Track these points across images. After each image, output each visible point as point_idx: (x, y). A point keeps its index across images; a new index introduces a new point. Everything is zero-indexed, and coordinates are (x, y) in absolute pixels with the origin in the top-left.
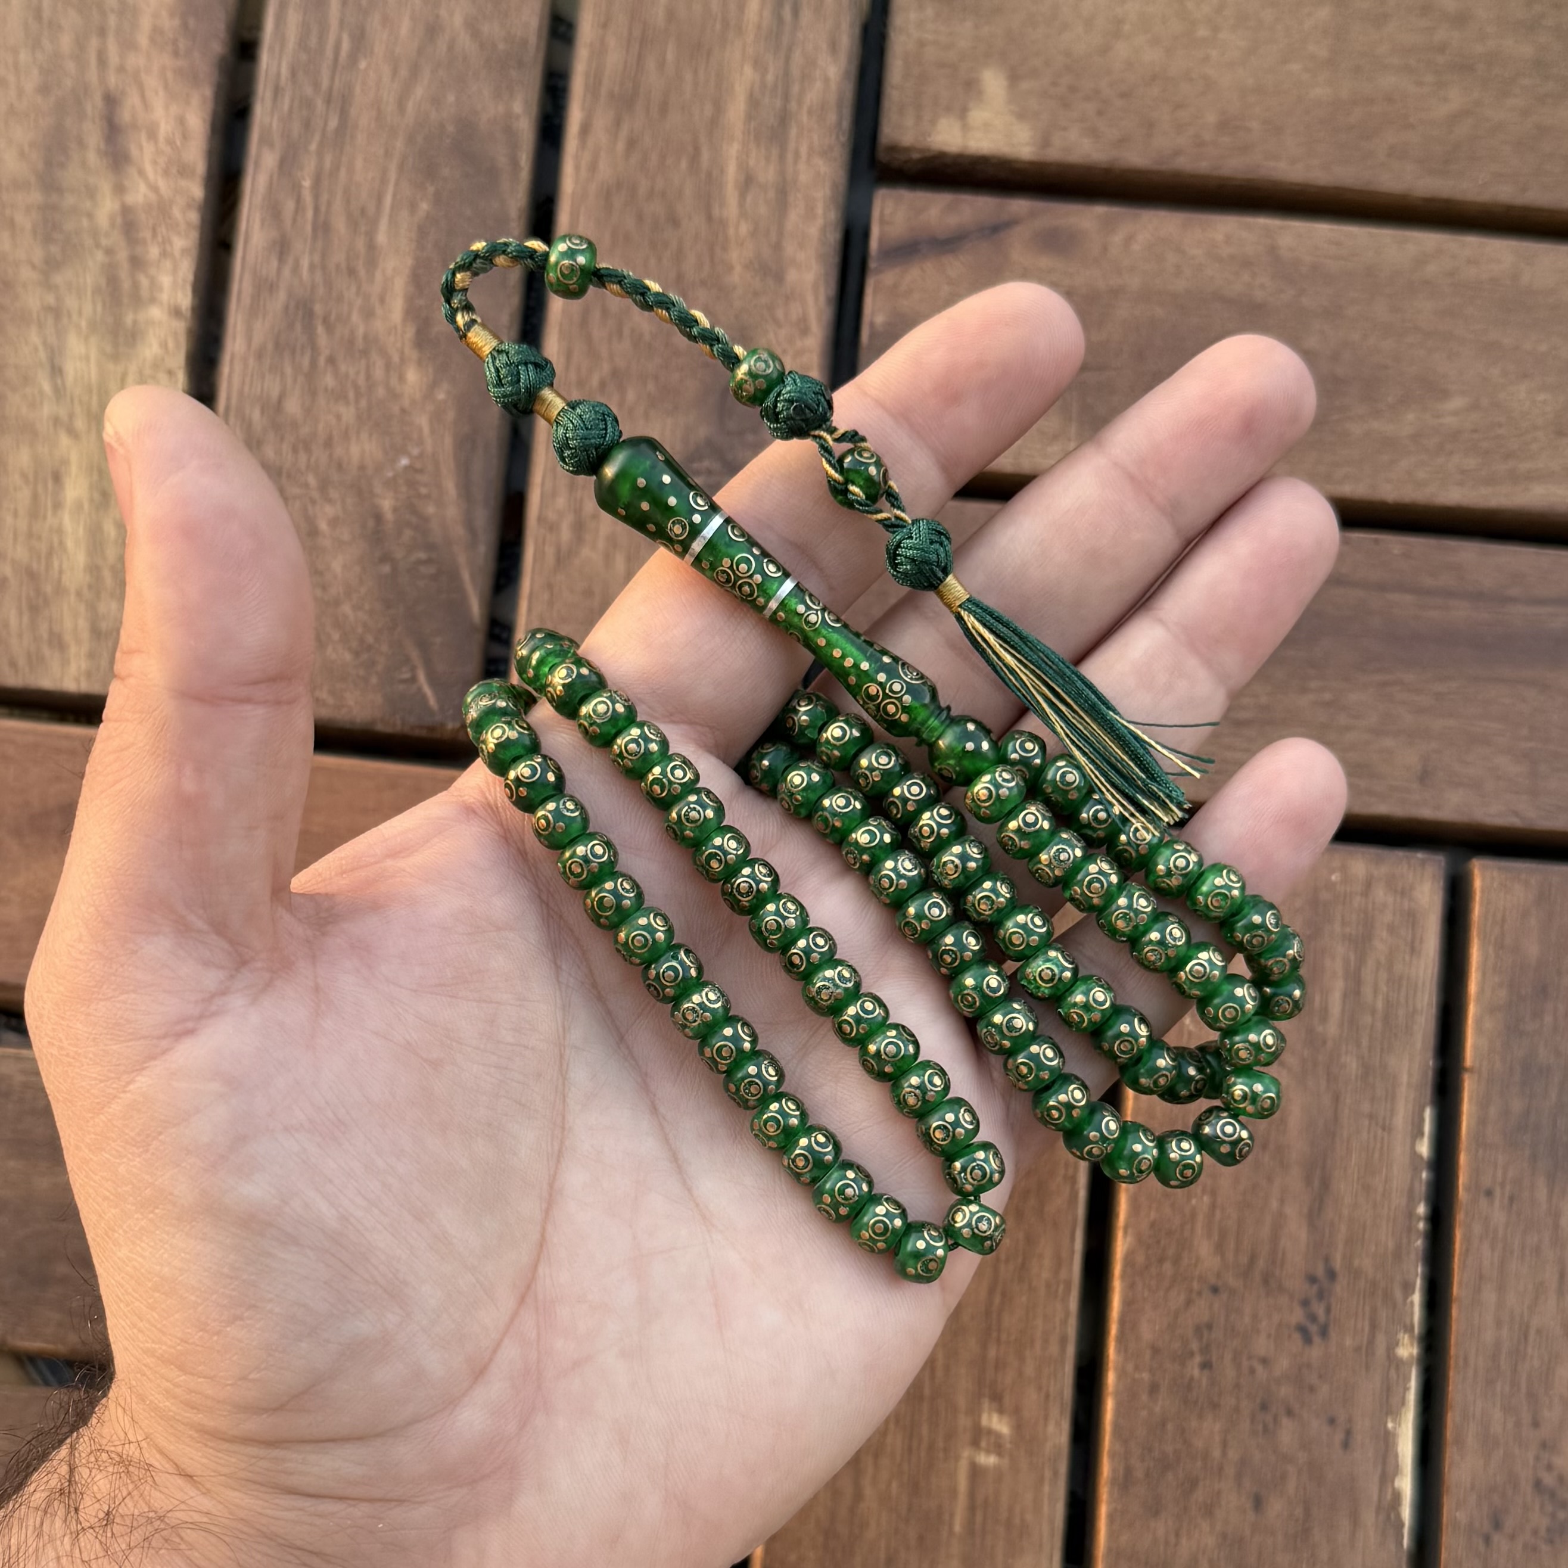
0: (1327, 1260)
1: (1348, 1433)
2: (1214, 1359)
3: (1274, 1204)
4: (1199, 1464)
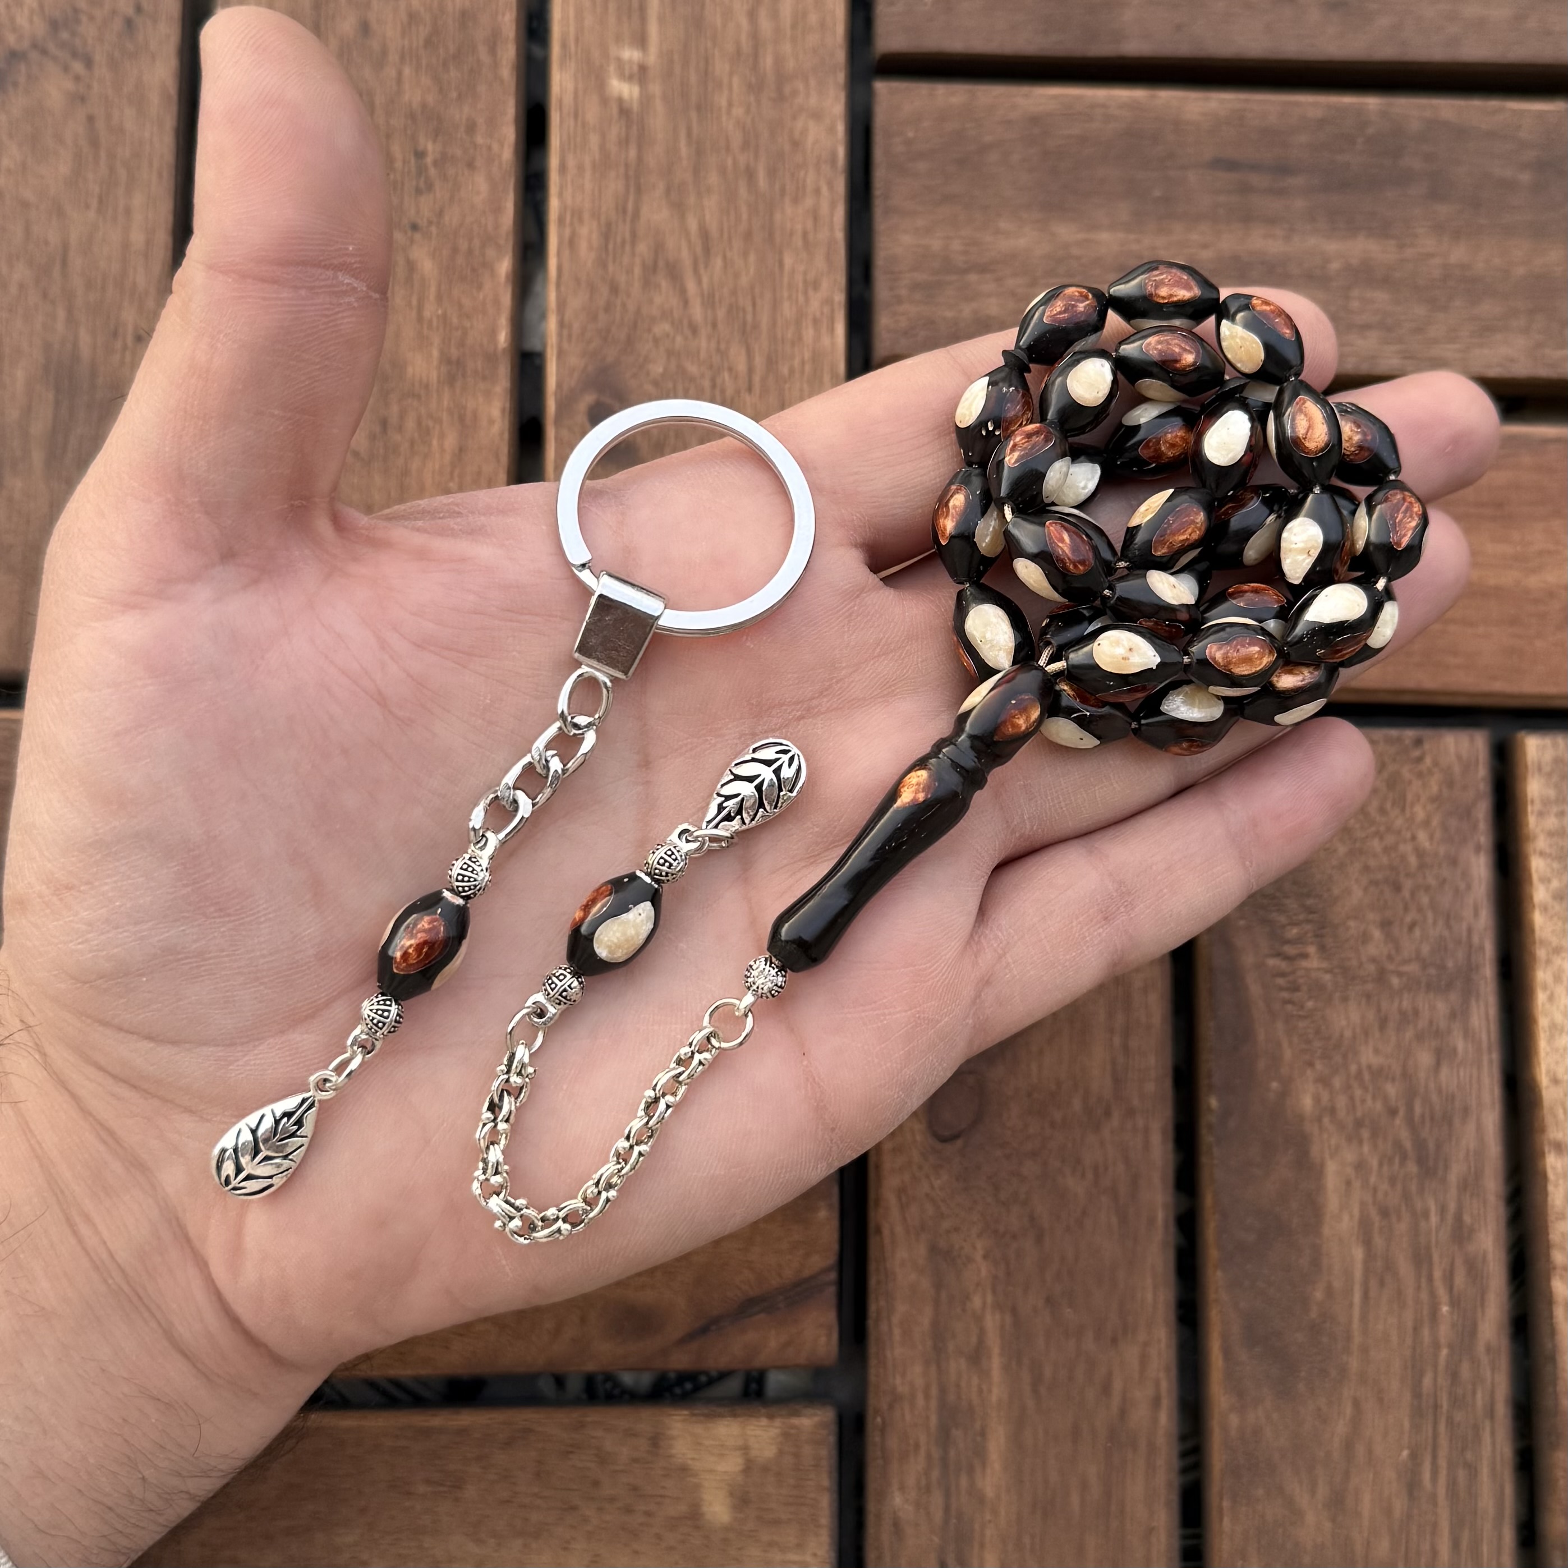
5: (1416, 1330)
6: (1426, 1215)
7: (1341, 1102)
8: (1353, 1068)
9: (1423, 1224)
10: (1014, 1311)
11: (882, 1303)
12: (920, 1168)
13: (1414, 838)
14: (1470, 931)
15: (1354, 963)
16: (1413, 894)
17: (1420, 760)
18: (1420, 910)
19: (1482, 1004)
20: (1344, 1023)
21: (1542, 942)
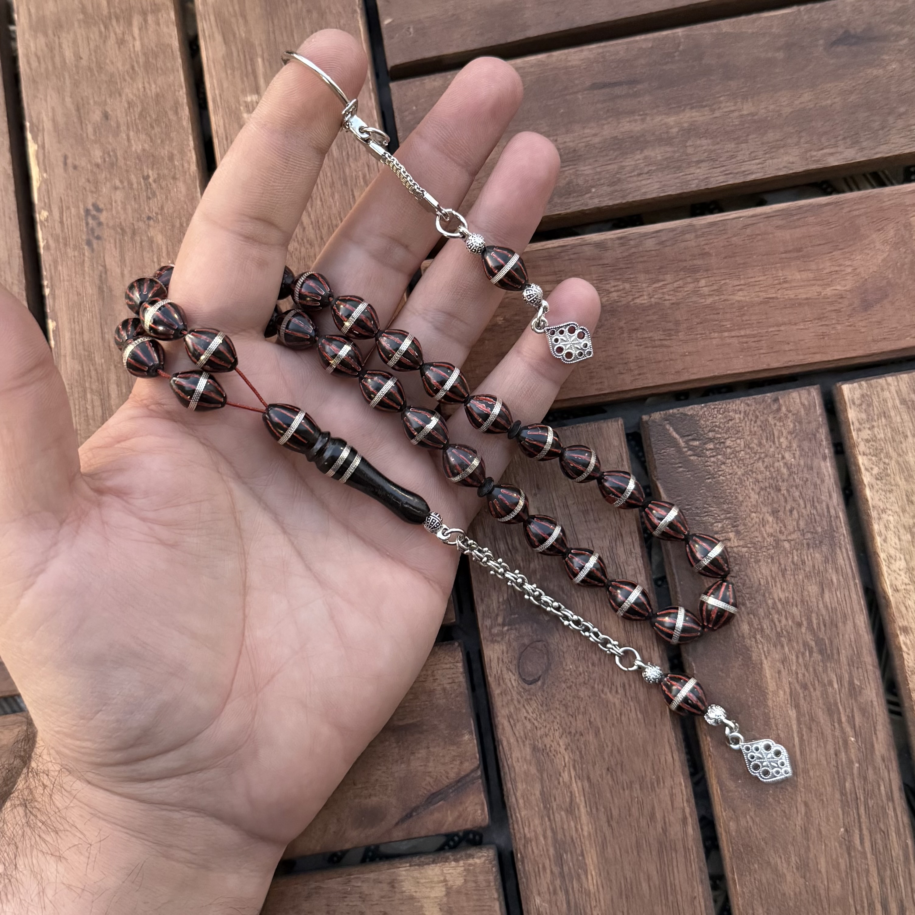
5: (836, 755)
6: (831, 683)
7: (766, 624)
8: (770, 602)
9: (830, 690)
10: (589, 778)
11: (509, 785)
12: (519, 702)
13: (783, 458)
14: (828, 508)
15: (760, 539)
16: (788, 491)
17: (779, 409)
18: (794, 500)
19: (844, 550)
20: (760, 576)
21: (873, 507)
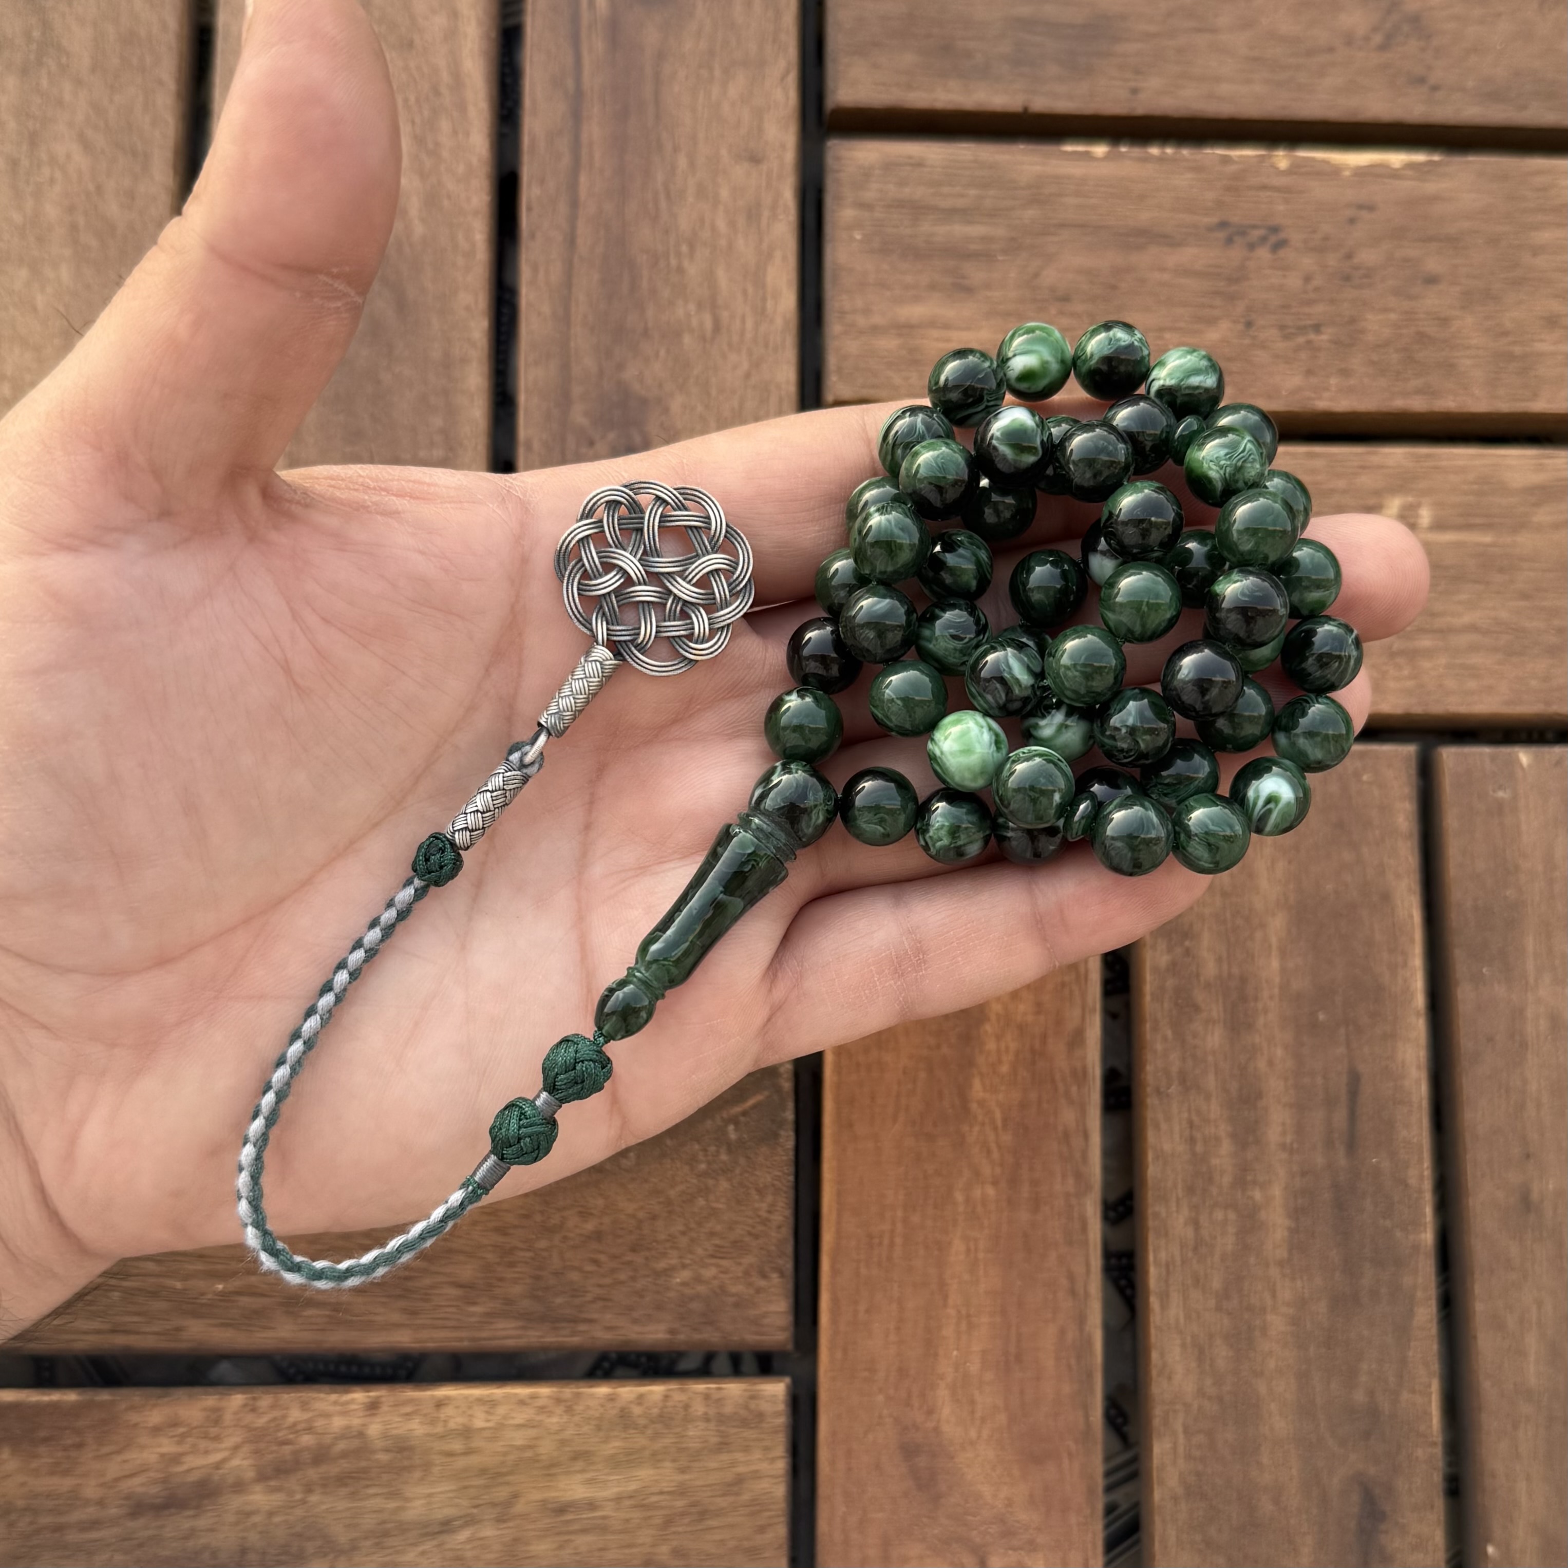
0: (1210, 229)
1: (1361, 207)
2: (1309, 322)
3: (1166, 277)
4: (1404, 331)
